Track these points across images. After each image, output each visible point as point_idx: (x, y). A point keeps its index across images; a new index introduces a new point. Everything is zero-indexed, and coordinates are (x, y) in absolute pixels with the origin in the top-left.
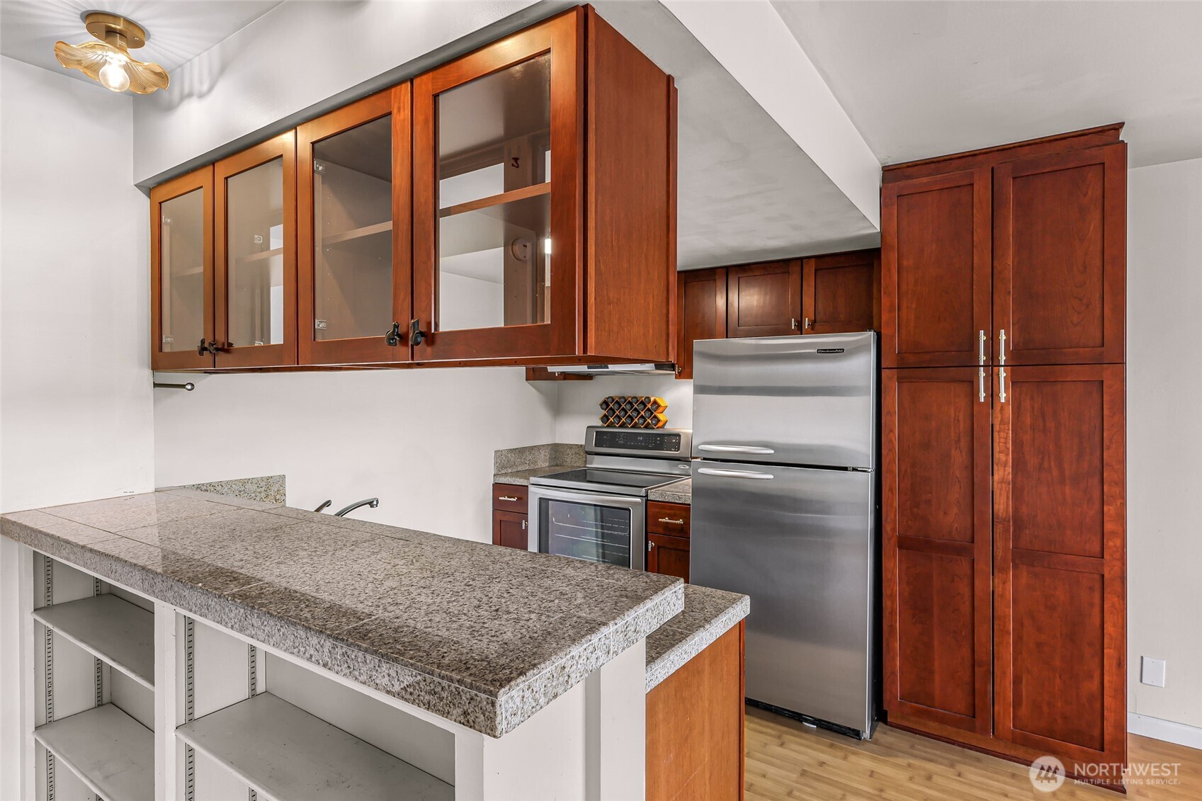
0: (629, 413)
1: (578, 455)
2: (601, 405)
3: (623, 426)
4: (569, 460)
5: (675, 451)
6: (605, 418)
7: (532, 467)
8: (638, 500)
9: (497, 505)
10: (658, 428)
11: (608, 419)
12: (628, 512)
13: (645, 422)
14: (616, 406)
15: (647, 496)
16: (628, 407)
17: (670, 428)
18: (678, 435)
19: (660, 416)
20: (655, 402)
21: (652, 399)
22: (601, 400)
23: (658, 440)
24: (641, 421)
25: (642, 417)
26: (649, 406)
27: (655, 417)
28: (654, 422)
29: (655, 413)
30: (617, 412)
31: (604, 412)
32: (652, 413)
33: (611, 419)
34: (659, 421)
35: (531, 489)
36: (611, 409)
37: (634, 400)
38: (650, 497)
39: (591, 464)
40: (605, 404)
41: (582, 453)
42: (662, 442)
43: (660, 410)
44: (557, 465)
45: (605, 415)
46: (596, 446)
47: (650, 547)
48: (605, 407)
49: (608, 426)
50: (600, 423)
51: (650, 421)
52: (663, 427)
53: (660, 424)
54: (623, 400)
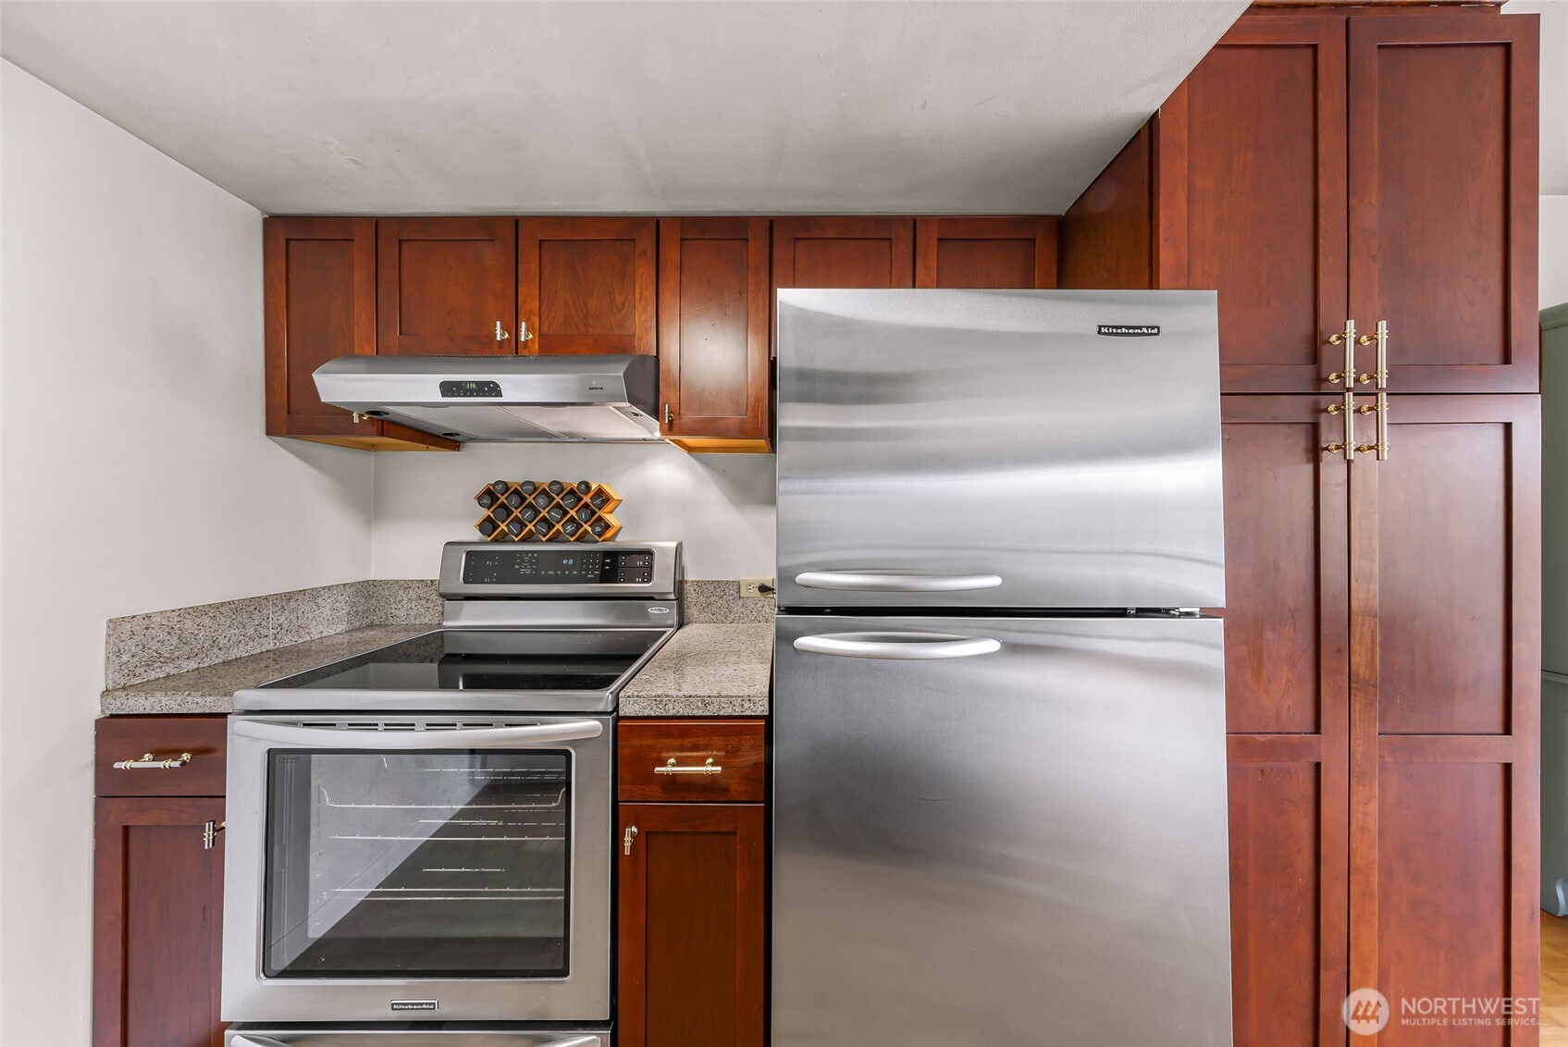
0: (544, 513)
1: (423, 602)
2: (479, 499)
3: (528, 539)
4: (400, 613)
5: (643, 582)
6: (488, 526)
7: (287, 641)
8: (592, 724)
9: (110, 788)
10: (604, 540)
11: (495, 527)
12: (563, 758)
13: (578, 529)
14: (515, 500)
15: (616, 708)
16: (542, 501)
17: (625, 540)
18: (648, 553)
19: (610, 518)
20: (600, 492)
21: (594, 487)
22: (480, 488)
23: (607, 564)
24: (570, 528)
25: (572, 520)
26: (587, 499)
27: (600, 519)
28: (598, 529)
29: (600, 513)
30: (516, 512)
31: (485, 513)
32: (594, 513)
33: (503, 526)
34: (608, 526)
35: (236, 725)
36: (503, 506)
37: (555, 488)
38: (627, 709)
39: (456, 618)
40: (489, 496)
41: (434, 597)
42: (615, 566)
43: (609, 507)
44: (371, 626)
45: (488, 519)
46: (466, 581)
47: (628, 841)
48: (487, 501)
49: (495, 541)
50: (476, 535)
51: (589, 529)
52: (612, 538)
53: (609, 534)
54: (531, 488)
